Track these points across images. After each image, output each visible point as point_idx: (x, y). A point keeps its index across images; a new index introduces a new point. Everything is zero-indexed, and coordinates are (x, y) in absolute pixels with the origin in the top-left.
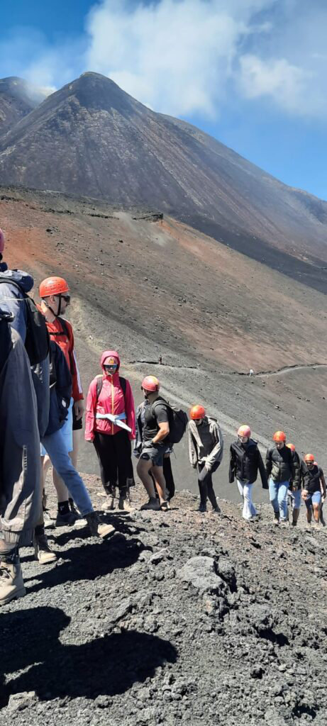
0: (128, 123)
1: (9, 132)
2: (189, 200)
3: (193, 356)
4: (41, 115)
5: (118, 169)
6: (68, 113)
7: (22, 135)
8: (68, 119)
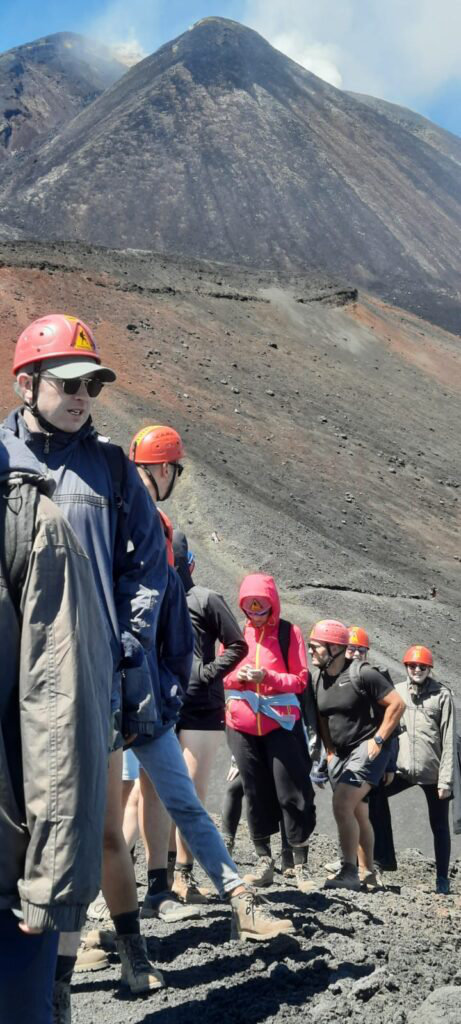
0: (287, 113)
1: (57, 138)
2: (408, 263)
3: (420, 575)
4: (118, 103)
5: (267, 205)
6: (168, 97)
7: (81, 143)
8: (171, 109)
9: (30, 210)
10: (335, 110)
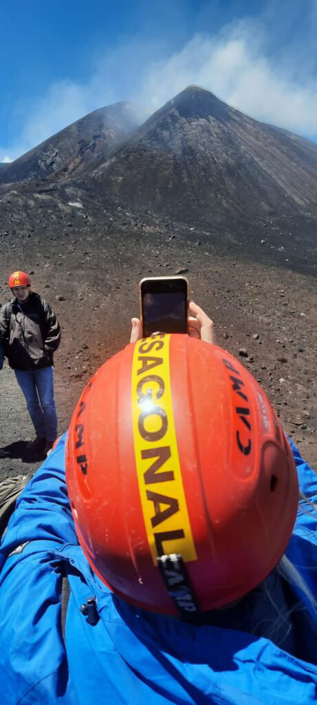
0: (225, 128)
2: (289, 200)
5: (215, 174)
6: (167, 123)
8: (168, 129)
9: (94, 181)
10: (248, 126)
